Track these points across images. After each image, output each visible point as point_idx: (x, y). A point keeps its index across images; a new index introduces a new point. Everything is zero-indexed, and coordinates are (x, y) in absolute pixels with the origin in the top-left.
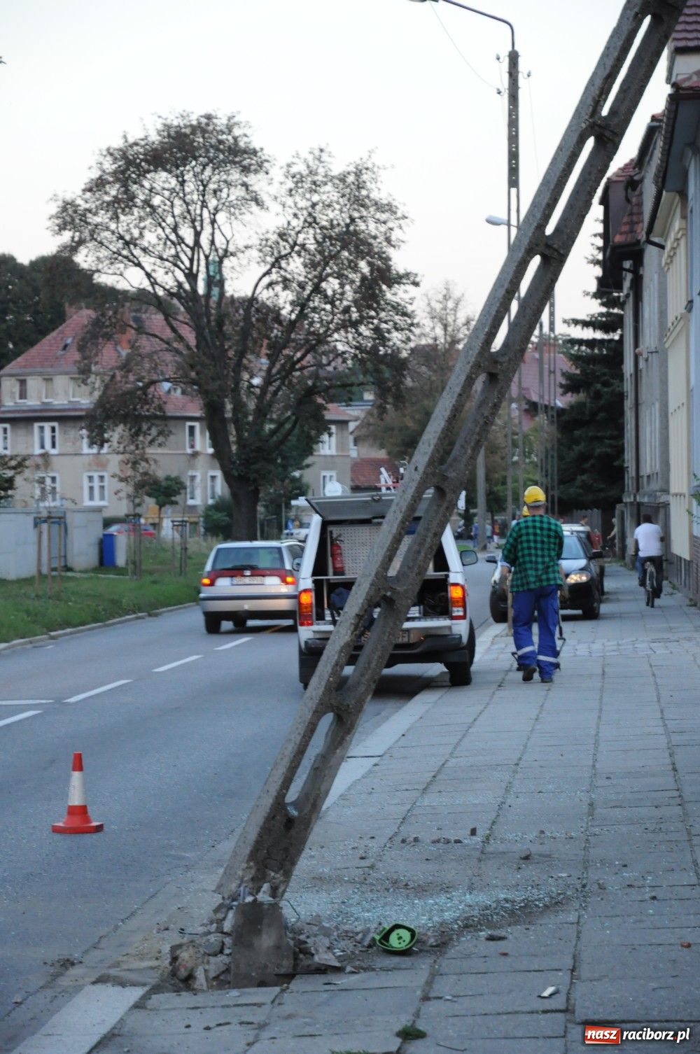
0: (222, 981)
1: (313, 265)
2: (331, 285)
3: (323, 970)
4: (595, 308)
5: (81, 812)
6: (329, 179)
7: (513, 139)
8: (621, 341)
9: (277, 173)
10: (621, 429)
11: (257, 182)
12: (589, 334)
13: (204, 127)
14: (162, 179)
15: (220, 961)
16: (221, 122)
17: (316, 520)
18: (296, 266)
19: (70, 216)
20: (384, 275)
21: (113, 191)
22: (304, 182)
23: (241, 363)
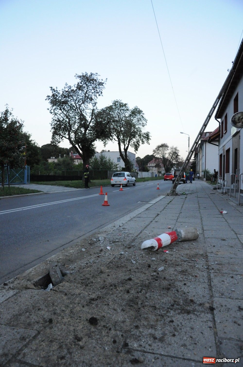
0: (171, 195)
1: (172, 155)
2: (174, 156)
3: (179, 195)
4: (194, 159)
5: (158, 188)
6: (174, 148)
7: (189, 144)
8: (196, 162)
9: (170, 148)
10: (196, 168)
11: (168, 148)
12: (193, 161)
13: (164, 144)
14: (161, 148)
15: (171, 194)
16: (166, 144)
17: (174, 171)
18: (171, 155)
19: (154, 151)
20: (178, 155)
21: (157, 149)
22: (172, 148)
23: (166, 162)
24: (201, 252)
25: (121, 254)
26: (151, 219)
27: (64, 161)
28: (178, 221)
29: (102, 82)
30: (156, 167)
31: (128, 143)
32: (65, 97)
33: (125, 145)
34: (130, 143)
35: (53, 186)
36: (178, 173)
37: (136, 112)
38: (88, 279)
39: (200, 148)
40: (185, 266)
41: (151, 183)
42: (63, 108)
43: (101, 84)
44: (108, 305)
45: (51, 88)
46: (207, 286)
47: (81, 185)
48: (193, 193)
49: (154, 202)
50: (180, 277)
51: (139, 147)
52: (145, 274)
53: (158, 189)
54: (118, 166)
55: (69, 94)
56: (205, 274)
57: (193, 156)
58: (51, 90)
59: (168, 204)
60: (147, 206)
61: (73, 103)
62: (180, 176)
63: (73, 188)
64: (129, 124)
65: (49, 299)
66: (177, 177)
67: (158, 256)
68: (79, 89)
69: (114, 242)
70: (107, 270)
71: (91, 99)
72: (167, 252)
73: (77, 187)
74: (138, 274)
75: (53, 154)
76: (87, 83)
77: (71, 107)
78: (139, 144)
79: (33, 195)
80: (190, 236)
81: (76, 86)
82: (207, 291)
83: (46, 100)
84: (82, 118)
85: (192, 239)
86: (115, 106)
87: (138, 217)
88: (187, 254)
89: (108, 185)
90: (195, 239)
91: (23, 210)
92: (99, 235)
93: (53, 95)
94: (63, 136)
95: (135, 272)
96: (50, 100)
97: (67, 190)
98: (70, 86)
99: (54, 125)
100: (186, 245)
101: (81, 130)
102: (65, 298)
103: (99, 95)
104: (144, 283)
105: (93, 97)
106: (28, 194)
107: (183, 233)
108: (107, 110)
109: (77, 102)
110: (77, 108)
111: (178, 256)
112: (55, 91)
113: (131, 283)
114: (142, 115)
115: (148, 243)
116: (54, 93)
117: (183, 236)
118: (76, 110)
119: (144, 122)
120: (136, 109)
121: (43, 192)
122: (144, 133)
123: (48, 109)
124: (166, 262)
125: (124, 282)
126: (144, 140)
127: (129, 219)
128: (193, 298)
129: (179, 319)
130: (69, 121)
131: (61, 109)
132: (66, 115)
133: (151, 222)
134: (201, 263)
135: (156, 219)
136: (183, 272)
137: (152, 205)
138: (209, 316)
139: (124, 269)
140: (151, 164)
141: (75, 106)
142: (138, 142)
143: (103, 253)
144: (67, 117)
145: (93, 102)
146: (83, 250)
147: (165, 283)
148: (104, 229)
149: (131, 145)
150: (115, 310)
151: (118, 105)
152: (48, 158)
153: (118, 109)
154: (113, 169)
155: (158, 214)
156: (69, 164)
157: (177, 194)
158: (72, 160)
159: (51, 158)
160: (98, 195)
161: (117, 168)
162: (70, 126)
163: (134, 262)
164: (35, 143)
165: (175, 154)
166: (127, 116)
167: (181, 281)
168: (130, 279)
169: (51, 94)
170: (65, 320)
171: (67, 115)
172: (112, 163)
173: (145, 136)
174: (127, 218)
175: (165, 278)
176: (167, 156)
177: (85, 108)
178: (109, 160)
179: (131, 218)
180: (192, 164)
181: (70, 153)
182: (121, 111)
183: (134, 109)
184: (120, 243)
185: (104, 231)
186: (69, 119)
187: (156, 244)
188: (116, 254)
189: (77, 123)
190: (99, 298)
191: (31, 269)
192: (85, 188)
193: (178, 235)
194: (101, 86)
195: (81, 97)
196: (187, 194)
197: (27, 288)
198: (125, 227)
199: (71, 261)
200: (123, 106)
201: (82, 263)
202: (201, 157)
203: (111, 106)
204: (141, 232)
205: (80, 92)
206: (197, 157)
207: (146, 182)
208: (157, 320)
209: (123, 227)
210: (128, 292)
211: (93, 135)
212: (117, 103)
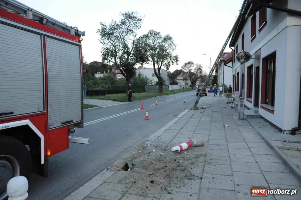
0: (194, 109)
2: (198, 71)
4: (215, 73)
11: (194, 65)
12: (215, 75)
13: (190, 62)
14: (188, 65)
17: (197, 86)
18: (196, 70)
19: (182, 67)
20: (202, 71)
21: (185, 66)
22: (197, 65)
23: (192, 76)
24: (204, 153)
25: (161, 154)
26: (178, 131)
27: (109, 77)
28: (195, 132)
29: (141, 18)
30: (183, 80)
31: (161, 64)
32: (112, 30)
33: (158, 66)
34: (163, 64)
35: (104, 100)
36: (201, 88)
37: (167, 39)
38: (146, 166)
39: (219, 65)
40: (194, 160)
41: (179, 96)
42: (110, 39)
43: (140, 20)
44: (157, 176)
45: (101, 23)
46: (202, 170)
47: (126, 99)
48: (210, 107)
49: (180, 116)
50: (190, 166)
51: (169, 67)
52: (173, 164)
53: (185, 102)
54: (153, 81)
55: (115, 28)
56: (202, 164)
57: (215, 71)
58: (101, 24)
59: (190, 118)
60: (176, 119)
61: (118, 34)
62: (203, 90)
63: (119, 102)
64: (162, 49)
65: (131, 175)
66: (200, 91)
67: (180, 155)
68: (123, 24)
69: (156, 147)
70: (155, 162)
71: (132, 32)
72: (185, 153)
73: (122, 101)
74: (170, 164)
75: (98, 69)
76: (129, 20)
77: (117, 37)
78: (169, 65)
79: (92, 109)
80: (199, 144)
81: (120, 22)
82: (201, 171)
83: (97, 32)
84: (125, 46)
85: (200, 145)
86: (150, 34)
87: (169, 129)
88: (196, 154)
89: (145, 98)
90: (202, 145)
91: (92, 124)
92: (147, 143)
93: (103, 29)
94: (110, 61)
95: (168, 163)
96: (100, 32)
97: (115, 104)
98: (116, 22)
99: (104, 53)
100: (196, 149)
101: (124, 56)
102: (138, 174)
103: (138, 29)
104: (173, 168)
105: (134, 30)
106: (88, 109)
107: (195, 142)
108: (144, 37)
109: (121, 33)
110: (121, 38)
111: (191, 155)
112: (104, 26)
113: (167, 168)
114: (172, 41)
115: (175, 148)
116: (103, 27)
117: (195, 144)
118: (120, 40)
119: (174, 47)
120: (167, 36)
121: (98, 106)
122: (174, 56)
123: (99, 40)
124: (184, 158)
125: (163, 168)
126: (174, 61)
127: (164, 131)
128: (194, 174)
129: (186, 181)
130: (115, 48)
131: (108, 39)
132: (112, 44)
133: (178, 133)
134: (202, 159)
135: (181, 131)
136: (192, 163)
137: (179, 118)
138: (200, 180)
139: (163, 162)
140: (180, 77)
141: (120, 37)
142: (169, 63)
143: (151, 154)
144: (113, 46)
145: (133, 34)
146: (140, 152)
147: (183, 168)
148: (149, 138)
149: (163, 66)
150: (160, 178)
151: (152, 33)
152: (95, 73)
153: (153, 37)
154: (149, 84)
155: (183, 127)
156: (112, 79)
157: (198, 109)
158: (115, 74)
159: (97, 73)
160: (139, 109)
161: (152, 83)
162: (116, 52)
163: (168, 158)
164: (85, 62)
165: (200, 69)
166: (160, 42)
167: (190, 167)
168: (166, 166)
169: (101, 28)
170: (140, 182)
171: (114, 44)
172: (148, 79)
173: (174, 58)
174: (162, 130)
175: (183, 166)
176: (192, 71)
177: (127, 39)
178: (146, 77)
179: (165, 130)
180: (213, 78)
181: (113, 69)
182: (155, 38)
183: (166, 36)
184: (160, 148)
185: (150, 140)
186: (115, 47)
187: (179, 149)
188: (158, 154)
189: (121, 50)
190: (153, 174)
191: (116, 162)
192: (129, 102)
193: (192, 143)
194: (139, 22)
195: (124, 30)
196: (206, 108)
197: (119, 170)
198: (161, 137)
199: (135, 158)
200: (157, 34)
201: (142, 159)
202: (220, 73)
203: (147, 35)
204: (171, 141)
205: (124, 26)
206: (218, 72)
207: (175, 95)
208: (178, 182)
209: (160, 137)
210: (166, 172)
211: (134, 60)
212: (152, 32)
